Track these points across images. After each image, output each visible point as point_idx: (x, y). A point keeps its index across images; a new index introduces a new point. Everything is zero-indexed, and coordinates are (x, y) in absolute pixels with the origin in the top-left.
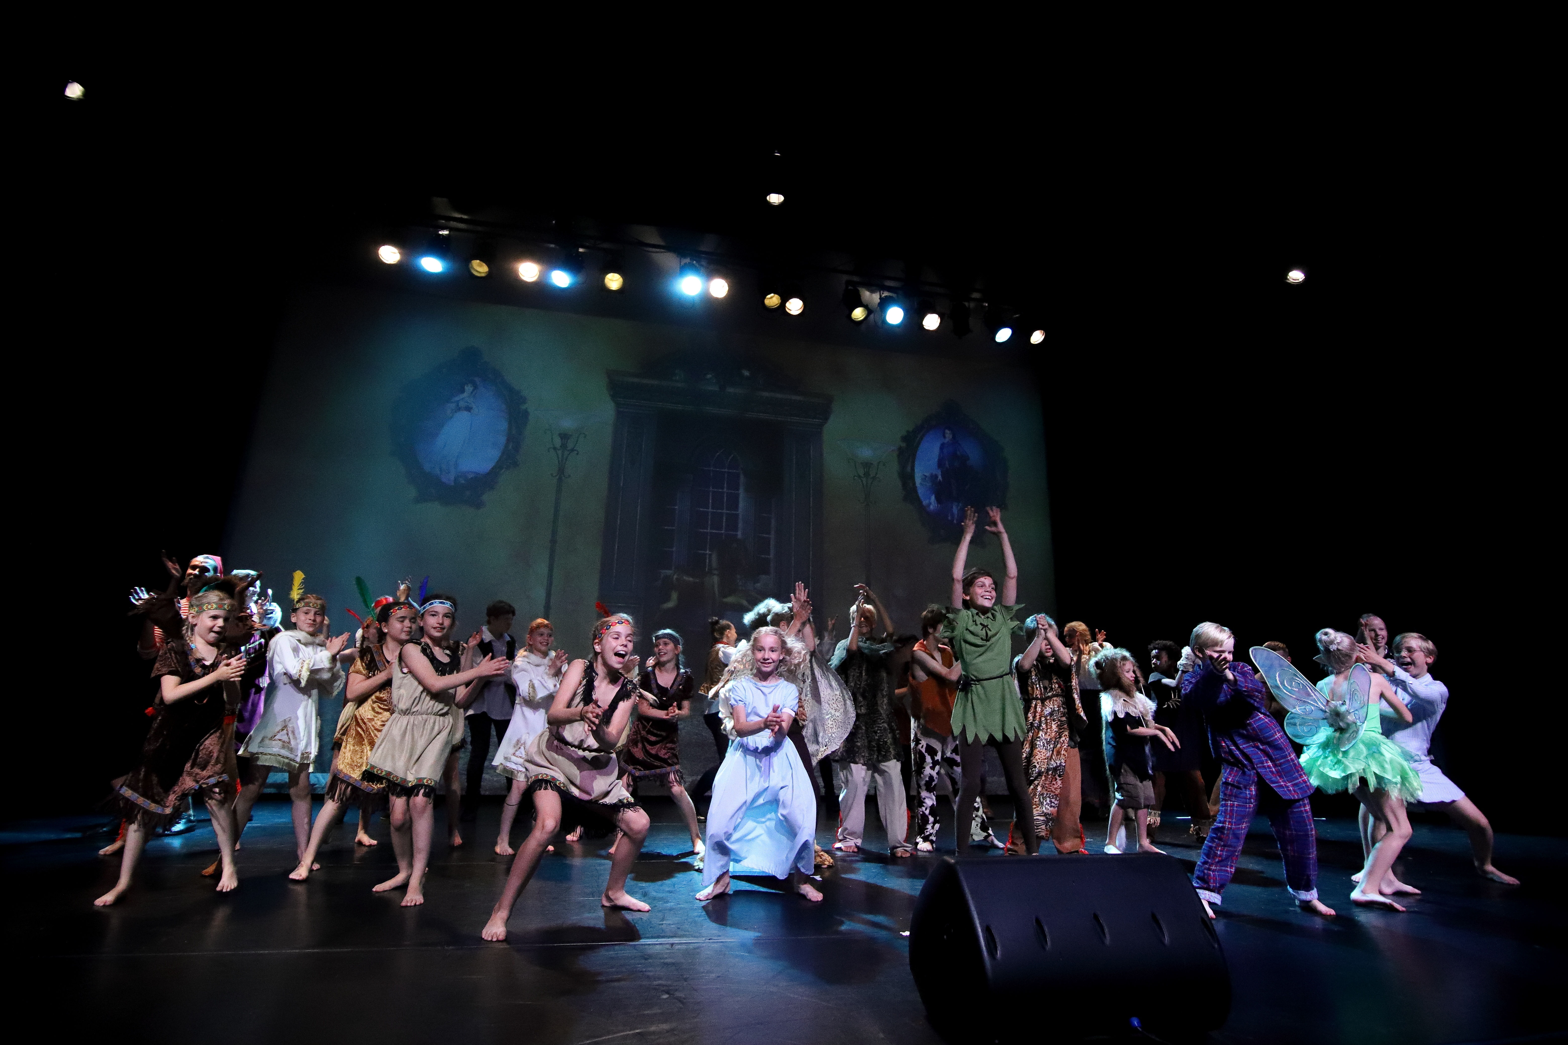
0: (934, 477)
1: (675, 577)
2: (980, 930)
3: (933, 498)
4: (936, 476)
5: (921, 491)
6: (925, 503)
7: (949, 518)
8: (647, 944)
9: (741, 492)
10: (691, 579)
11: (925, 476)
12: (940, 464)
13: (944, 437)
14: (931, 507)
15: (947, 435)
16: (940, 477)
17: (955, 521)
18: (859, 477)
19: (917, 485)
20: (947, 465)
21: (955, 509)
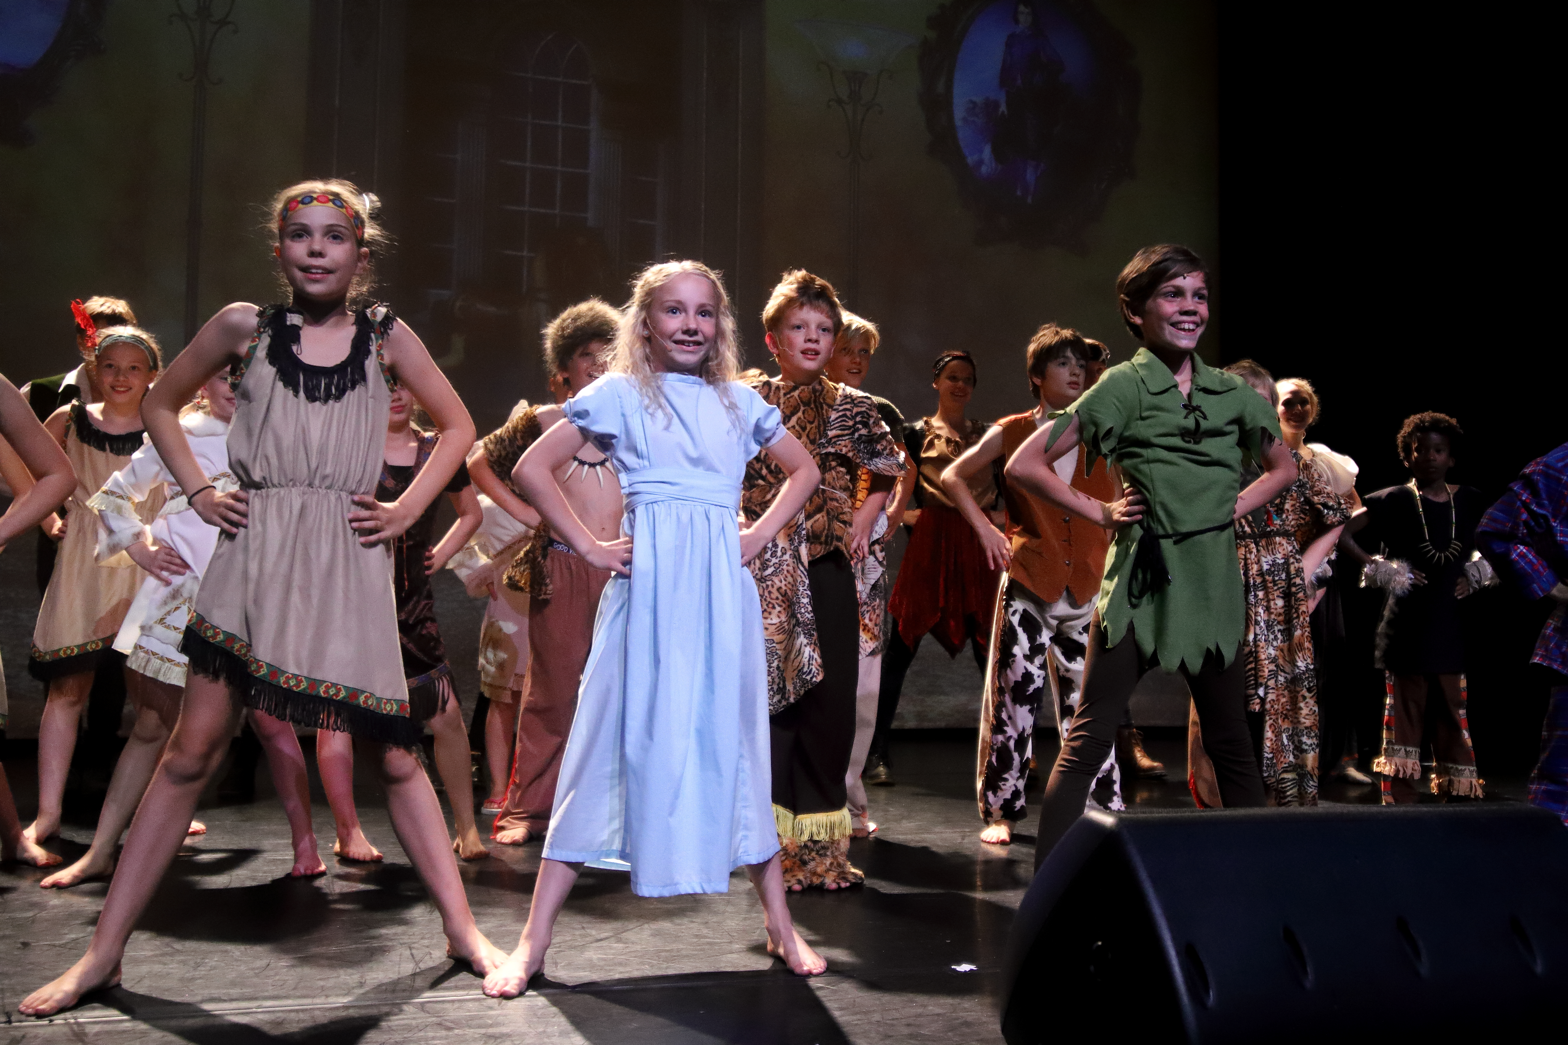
0: (990, 106)
1: (458, 304)
2: (1172, 953)
3: (987, 152)
4: (997, 105)
5: (964, 135)
6: (971, 160)
7: (1019, 193)
8: (449, 1001)
9: (594, 127)
10: (492, 309)
11: (974, 103)
12: (1006, 75)
13: (1017, 22)
14: (984, 169)
15: (1022, 18)
16: (1003, 108)
17: (1029, 200)
18: (839, 101)
19: (958, 122)
20: (1019, 82)
21: (1030, 175)
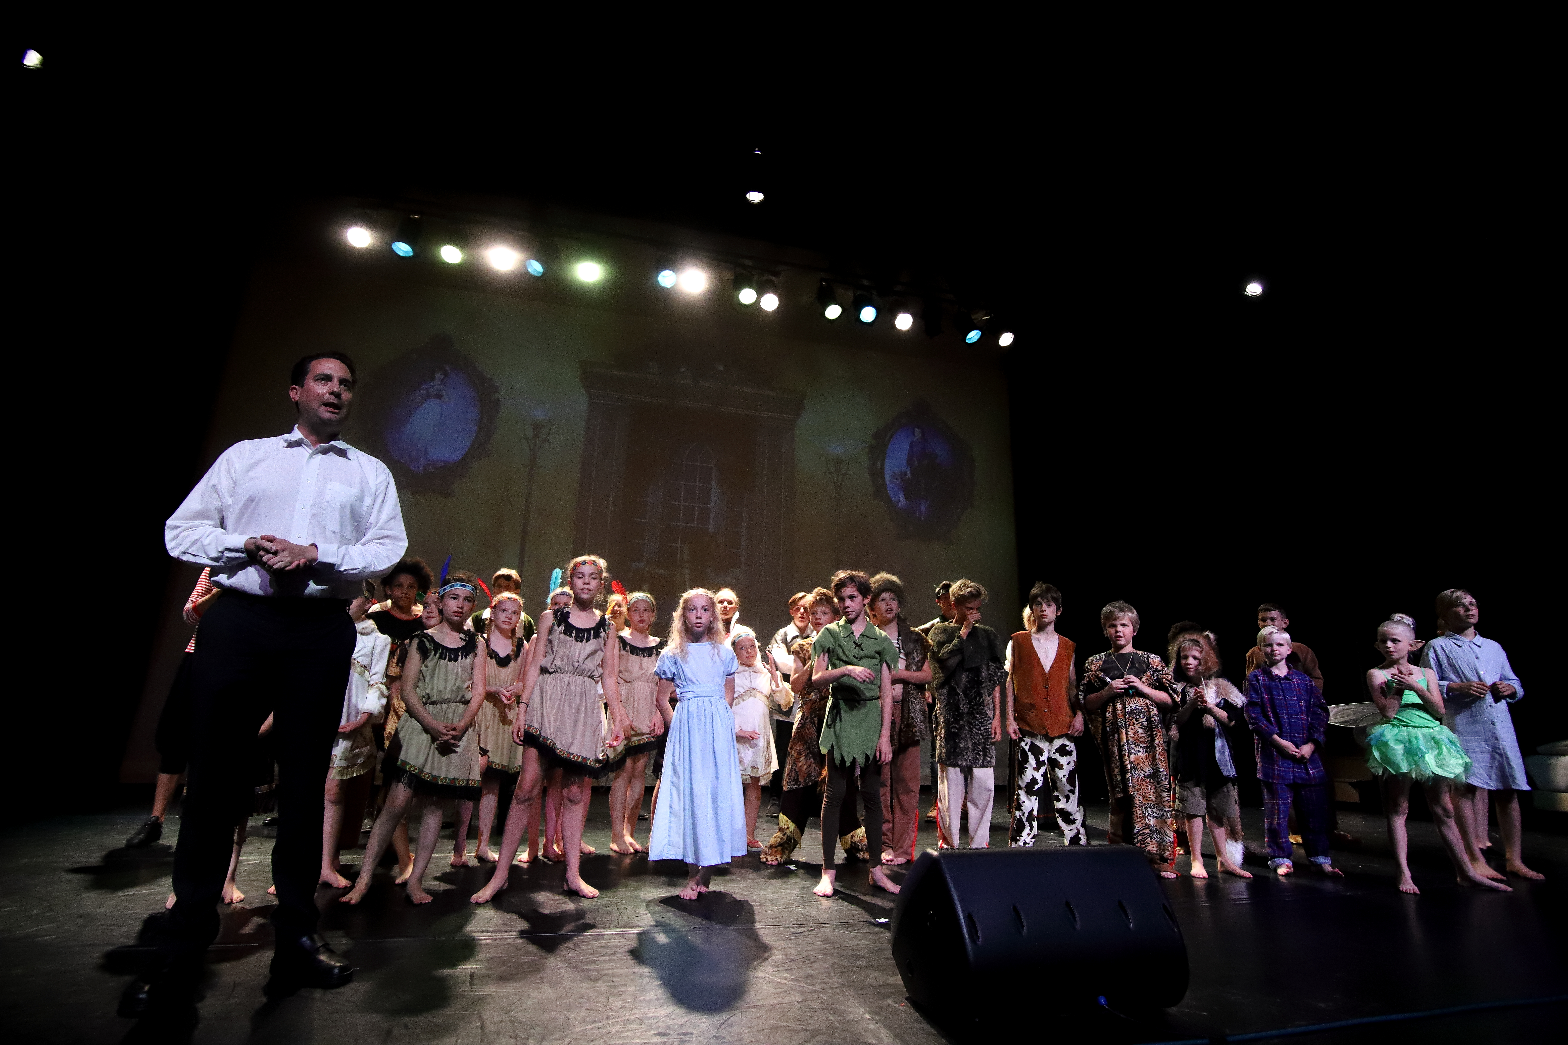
0: (903, 474)
1: (646, 569)
2: (962, 917)
3: (902, 495)
4: (906, 475)
5: (890, 488)
6: (894, 500)
7: (918, 515)
9: (713, 485)
10: (662, 572)
11: (895, 473)
12: (910, 462)
13: (914, 434)
15: (916, 434)
16: (909, 475)
17: (923, 519)
18: (830, 473)
19: (887, 482)
20: (916, 463)
21: (923, 507)
